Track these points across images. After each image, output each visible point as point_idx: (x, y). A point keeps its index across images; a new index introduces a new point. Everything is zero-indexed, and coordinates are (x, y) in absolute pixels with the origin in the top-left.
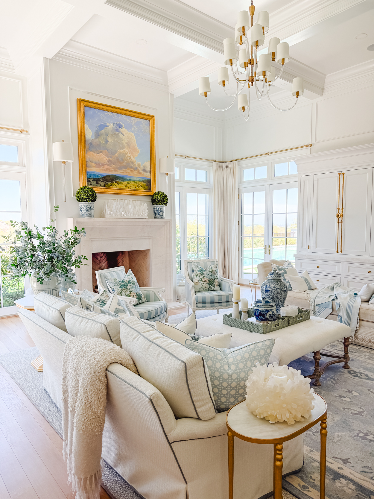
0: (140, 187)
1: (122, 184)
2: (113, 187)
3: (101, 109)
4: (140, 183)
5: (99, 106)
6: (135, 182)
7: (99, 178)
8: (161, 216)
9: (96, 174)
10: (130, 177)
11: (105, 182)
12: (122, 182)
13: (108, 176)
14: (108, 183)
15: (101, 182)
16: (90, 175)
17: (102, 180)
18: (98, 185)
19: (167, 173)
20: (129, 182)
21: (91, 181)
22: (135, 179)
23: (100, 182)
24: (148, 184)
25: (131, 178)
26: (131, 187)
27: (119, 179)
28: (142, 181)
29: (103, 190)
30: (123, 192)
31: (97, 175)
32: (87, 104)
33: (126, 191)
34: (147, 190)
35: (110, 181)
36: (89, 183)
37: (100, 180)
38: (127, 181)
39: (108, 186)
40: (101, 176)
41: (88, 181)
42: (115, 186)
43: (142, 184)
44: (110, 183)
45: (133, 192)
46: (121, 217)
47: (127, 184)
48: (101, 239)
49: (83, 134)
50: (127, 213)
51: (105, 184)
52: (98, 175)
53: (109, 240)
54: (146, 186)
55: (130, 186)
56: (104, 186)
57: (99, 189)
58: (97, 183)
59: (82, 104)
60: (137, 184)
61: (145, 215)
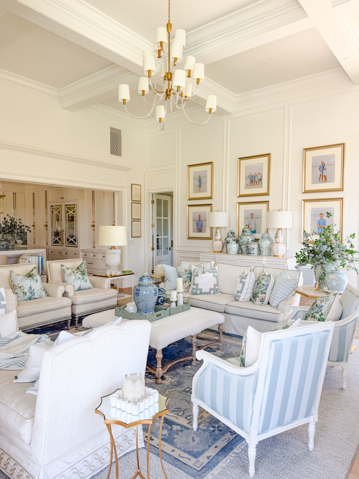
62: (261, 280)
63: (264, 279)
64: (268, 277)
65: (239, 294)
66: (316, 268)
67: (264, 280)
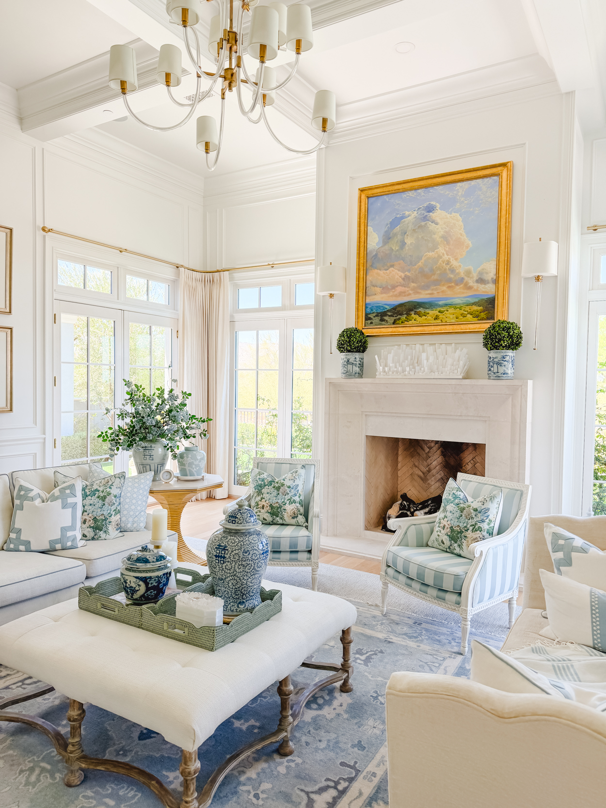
0: (469, 315)
1: (428, 315)
2: (410, 322)
3: (395, 191)
4: (467, 308)
5: (391, 188)
6: (457, 306)
7: (386, 310)
8: (494, 373)
9: (380, 305)
10: (446, 299)
11: (396, 317)
12: (427, 311)
13: (401, 305)
14: (400, 316)
15: (388, 317)
16: (370, 308)
17: (389, 314)
18: (383, 322)
19: (538, 277)
20: (442, 310)
21: (372, 317)
22: (457, 301)
23: (386, 318)
24: (489, 305)
25: (449, 302)
26: (447, 319)
27: (422, 307)
28: (474, 304)
29: (390, 330)
30: (427, 329)
31: (382, 307)
32: (370, 192)
33: (433, 328)
34: (485, 319)
35: (405, 313)
36: (369, 322)
37: (387, 314)
38: (439, 309)
39: (401, 322)
40: (388, 308)
41: (367, 318)
42: (413, 321)
43: (472, 310)
44: (404, 317)
45: (449, 329)
46: (405, 375)
47: (439, 314)
48: (380, 414)
49: (362, 244)
50: (417, 368)
51: (395, 320)
52: (384, 306)
53: (397, 416)
54: (484, 311)
55: (444, 317)
56: (394, 323)
57: (382, 329)
58: (382, 320)
59: (363, 197)
60: (462, 311)
61: (456, 371)
62: (108, 490)
63: (112, 485)
64: (122, 479)
65: (69, 534)
66: (153, 450)
67: (115, 487)
